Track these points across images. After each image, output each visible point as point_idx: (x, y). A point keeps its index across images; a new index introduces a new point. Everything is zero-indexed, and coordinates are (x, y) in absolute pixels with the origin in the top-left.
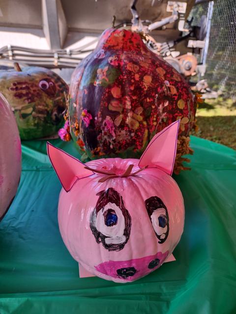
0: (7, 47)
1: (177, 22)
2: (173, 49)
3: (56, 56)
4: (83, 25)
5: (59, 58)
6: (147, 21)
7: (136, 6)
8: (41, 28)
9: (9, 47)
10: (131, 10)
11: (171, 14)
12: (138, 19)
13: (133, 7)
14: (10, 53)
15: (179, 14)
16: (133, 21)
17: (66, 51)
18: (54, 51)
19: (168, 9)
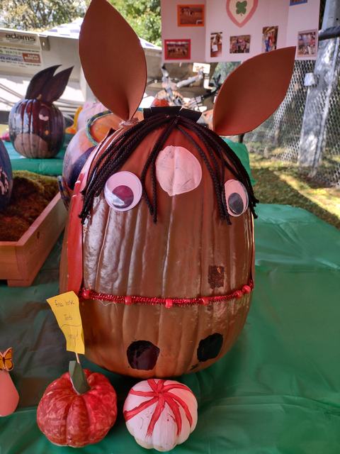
1: (202, 81)
2: (201, 104)
6: (176, 79)
7: (166, 67)
8: (78, 81)
10: (162, 70)
11: (196, 74)
12: (167, 77)
13: (164, 68)
15: (204, 75)
16: (163, 78)
19: (194, 70)
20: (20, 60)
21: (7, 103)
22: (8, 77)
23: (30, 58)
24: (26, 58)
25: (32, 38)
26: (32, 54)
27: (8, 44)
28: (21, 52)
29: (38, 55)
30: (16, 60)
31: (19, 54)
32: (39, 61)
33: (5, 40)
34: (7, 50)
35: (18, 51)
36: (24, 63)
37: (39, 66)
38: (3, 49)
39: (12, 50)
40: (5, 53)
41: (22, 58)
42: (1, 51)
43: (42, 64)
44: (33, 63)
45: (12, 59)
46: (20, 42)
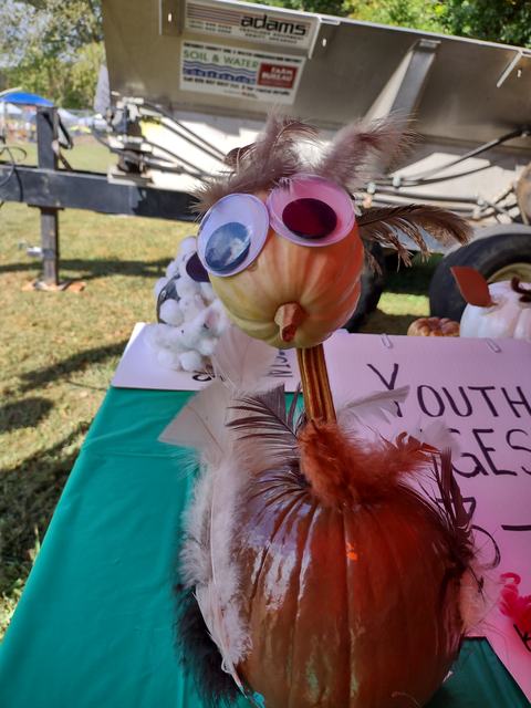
3: (372, 188)
4: (442, 128)
5: (377, 192)
17: (392, 179)
20: (248, 81)
21: (199, 175)
22: (211, 117)
23: (273, 76)
24: (265, 75)
25: (301, 28)
26: (280, 67)
27: (239, 42)
28: (261, 61)
29: (294, 70)
30: (241, 79)
31: (255, 65)
32: (290, 85)
33: (237, 32)
34: (231, 55)
35: (253, 59)
36: (256, 86)
37: (286, 93)
38: (221, 55)
39: (241, 57)
40: (222, 63)
41: (257, 77)
42: (216, 58)
43: (293, 92)
44: (273, 89)
45: (233, 78)
46: (269, 37)
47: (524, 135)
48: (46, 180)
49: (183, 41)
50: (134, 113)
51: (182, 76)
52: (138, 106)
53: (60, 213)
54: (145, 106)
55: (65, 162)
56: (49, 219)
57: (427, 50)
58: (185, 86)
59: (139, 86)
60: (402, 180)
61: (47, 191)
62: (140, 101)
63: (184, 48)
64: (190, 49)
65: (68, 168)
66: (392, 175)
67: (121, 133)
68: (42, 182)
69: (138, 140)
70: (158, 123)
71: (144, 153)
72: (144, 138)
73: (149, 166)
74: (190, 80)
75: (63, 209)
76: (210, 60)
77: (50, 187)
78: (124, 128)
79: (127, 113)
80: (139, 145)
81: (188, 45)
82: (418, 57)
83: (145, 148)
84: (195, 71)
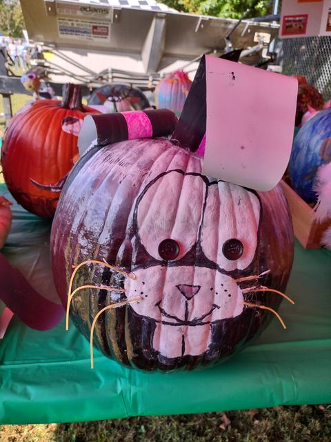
0: (107, 70)
1: (262, 50)
3: (151, 79)
4: (177, 51)
5: (153, 80)
7: (230, 37)
8: (140, 53)
9: (110, 70)
10: (226, 40)
11: (257, 43)
12: (230, 48)
13: (228, 38)
14: (110, 76)
15: (264, 44)
16: (226, 49)
18: (149, 74)
19: (256, 39)
20: (88, 33)
21: (73, 76)
22: (74, 49)
23: (100, 31)
24: (95, 30)
25: (106, 10)
26: (101, 27)
27: (79, 17)
28: (91, 24)
29: (107, 28)
30: (85, 32)
31: (90, 26)
32: (107, 34)
33: (79, 13)
34: (79, 23)
35: (88, 24)
36: (92, 35)
37: (106, 38)
38: (74, 22)
39: (83, 23)
40: (75, 26)
41: (92, 31)
42: (72, 24)
43: (109, 37)
44: (100, 36)
45: (82, 32)
46: (93, 15)
47: (215, 52)
48: (4, 81)
49: (57, 18)
50: (40, 49)
51: (59, 32)
52: (42, 46)
53: (11, 96)
54: (45, 45)
55: (12, 73)
56: (7, 99)
57: (161, 18)
58: (61, 36)
59: (41, 37)
60: (164, 75)
61: (4, 86)
62: (42, 43)
63: (58, 21)
64: (61, 21)
65: (13, 75)
66: (159, 73)
67: (35, 58)
68: (2, 82)
69: (42, 61)
70: (52, 53)
71: (47, 67)
72: (46, 60)
73: (49, 73)
74: (63, 33)
75: (12, 94)
76: (70, 25)
77: (6, 83)
78: (36, 56)
79: (37, 49)
80: (43, 63)
81: (59, 19)
82: (158, 21)
83: (46, 64)
84: (64, 30)
